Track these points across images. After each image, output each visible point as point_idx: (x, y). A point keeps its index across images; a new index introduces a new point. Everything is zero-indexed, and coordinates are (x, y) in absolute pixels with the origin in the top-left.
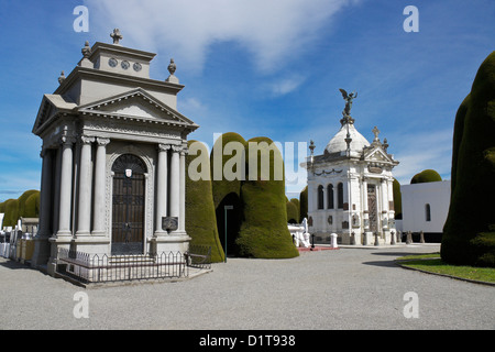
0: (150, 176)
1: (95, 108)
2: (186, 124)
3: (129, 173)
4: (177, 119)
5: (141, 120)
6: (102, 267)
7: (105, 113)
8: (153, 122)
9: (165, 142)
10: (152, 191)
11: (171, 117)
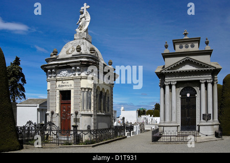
0: (197, 96)
1: (168, 70)
2: (212, 68)
3: (188, 95)
4: (208, 67)
5: (189, 71)
6: (172, 136)
7: (173, 71)
8: (195, 71)
9: (203, 79)
10: (199, 102)
11: (204, 67)
